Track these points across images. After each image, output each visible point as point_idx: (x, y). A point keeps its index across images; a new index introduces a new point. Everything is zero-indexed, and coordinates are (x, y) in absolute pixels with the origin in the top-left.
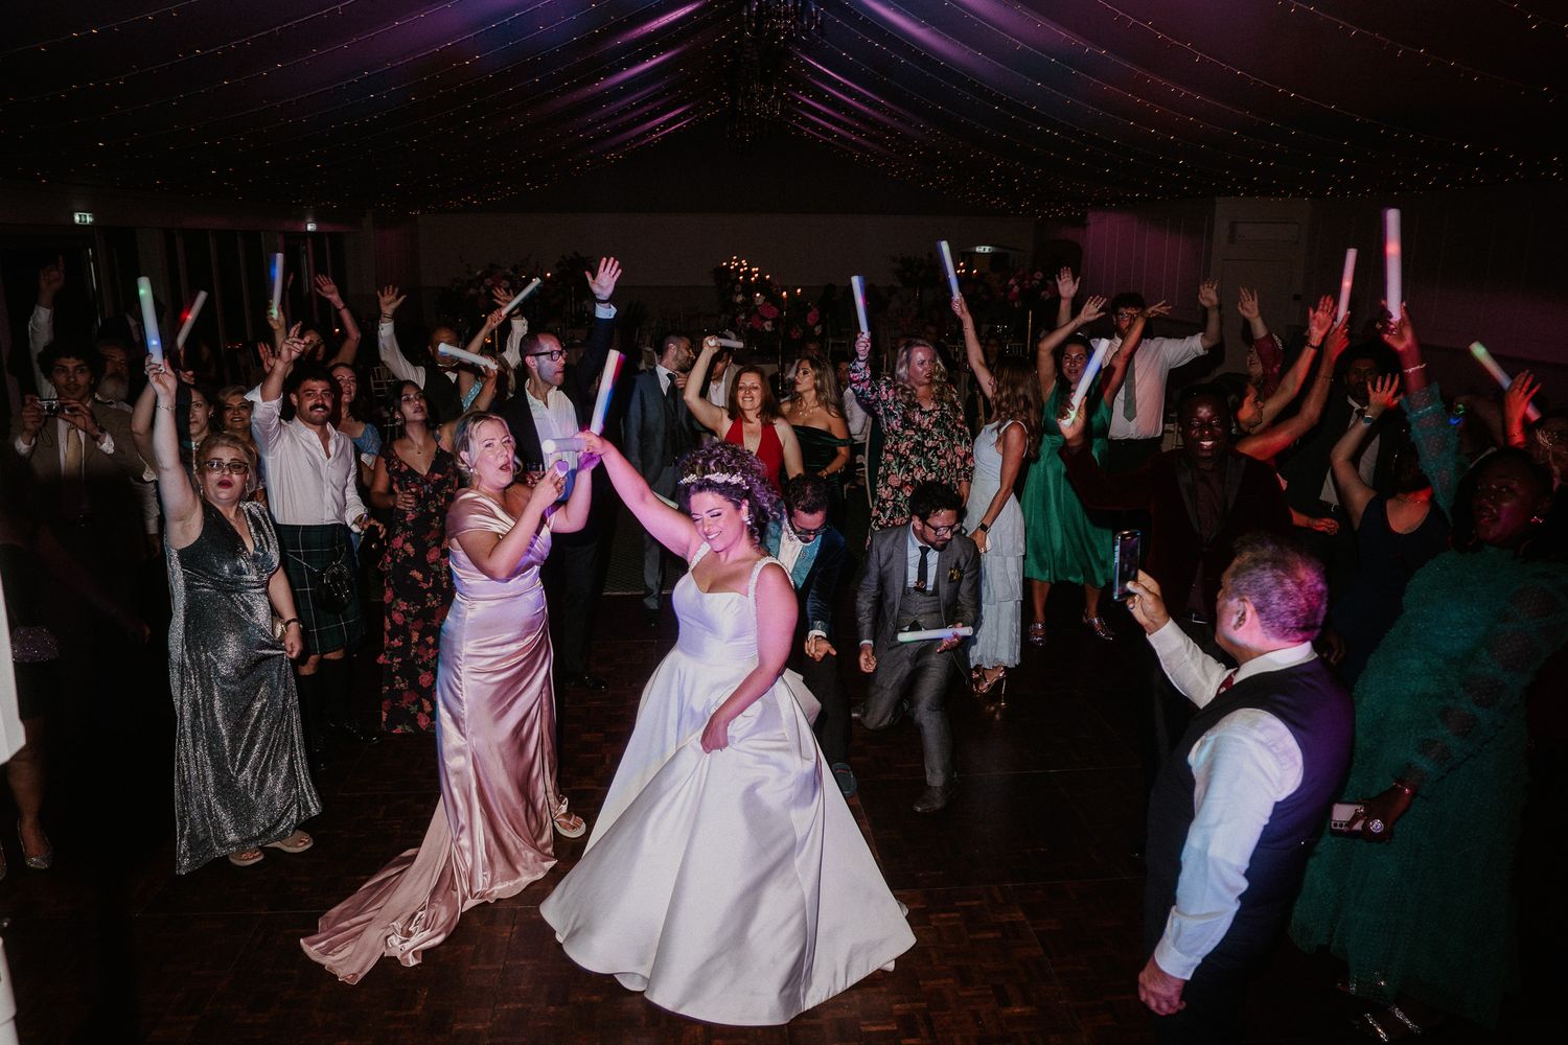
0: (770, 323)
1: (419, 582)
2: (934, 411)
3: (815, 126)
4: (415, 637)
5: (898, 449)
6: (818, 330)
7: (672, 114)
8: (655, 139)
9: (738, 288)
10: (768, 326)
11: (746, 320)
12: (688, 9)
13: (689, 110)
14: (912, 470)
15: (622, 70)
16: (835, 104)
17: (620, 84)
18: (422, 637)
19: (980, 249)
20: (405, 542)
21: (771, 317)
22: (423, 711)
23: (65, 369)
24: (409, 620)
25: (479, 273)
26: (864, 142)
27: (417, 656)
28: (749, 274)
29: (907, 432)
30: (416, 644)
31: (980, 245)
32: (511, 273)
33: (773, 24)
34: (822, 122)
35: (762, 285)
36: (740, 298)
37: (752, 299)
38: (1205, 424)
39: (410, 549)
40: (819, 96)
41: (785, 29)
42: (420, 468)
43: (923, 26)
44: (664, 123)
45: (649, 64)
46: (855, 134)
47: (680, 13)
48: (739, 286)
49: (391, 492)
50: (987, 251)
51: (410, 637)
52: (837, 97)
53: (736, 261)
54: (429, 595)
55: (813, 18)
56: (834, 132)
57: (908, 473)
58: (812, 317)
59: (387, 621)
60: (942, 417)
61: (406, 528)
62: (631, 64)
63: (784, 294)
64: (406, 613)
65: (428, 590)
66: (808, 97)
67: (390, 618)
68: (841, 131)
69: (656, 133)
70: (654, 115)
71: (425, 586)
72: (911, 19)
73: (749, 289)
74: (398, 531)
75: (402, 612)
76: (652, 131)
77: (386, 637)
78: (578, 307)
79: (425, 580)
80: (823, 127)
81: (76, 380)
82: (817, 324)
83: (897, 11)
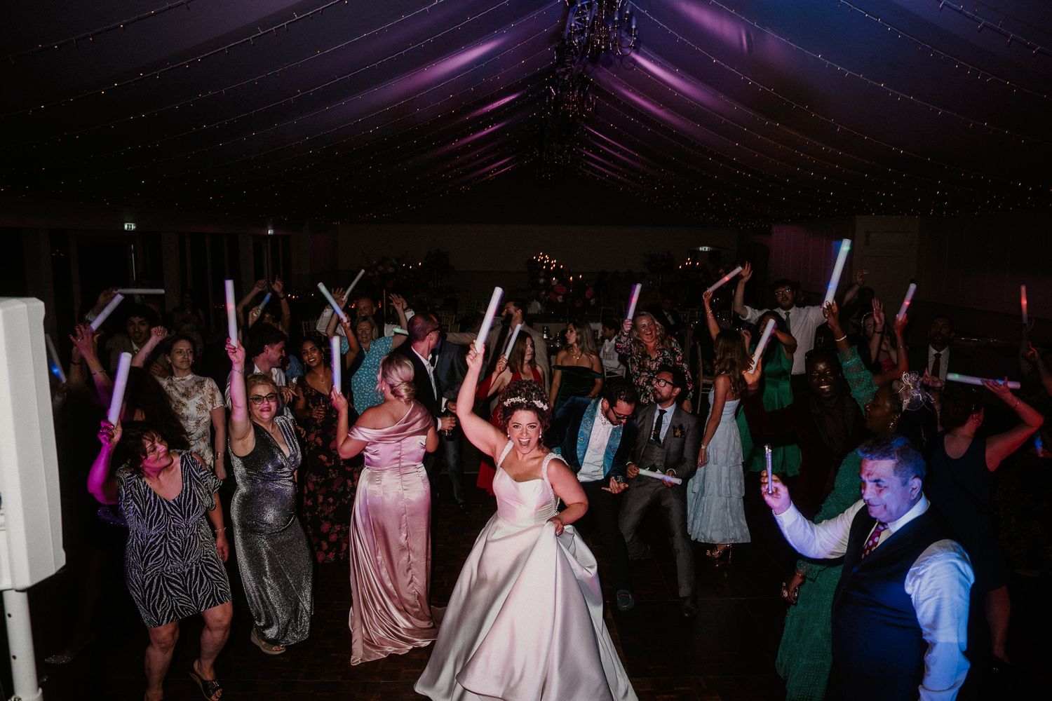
0: (561, 297)
1: (324, 462)
2: (658, 358)
3: (594, 170)
4: (321, 499)
5: (638, 383)
6: (593, 301)
7: (502, 162)
8: (491, 178)
9: (542, 274)
10: (560, 299)
11: (546, 295)
12: (512, 98)
13: (512, 160)
14: (649, 396)
15: (470, 135)
16: (607, 156)
17: (468, 144)
18: (325, 499)
19: (702, 249)
20: (316, 437)
21: (562, 293)
22: (321, 550)
23: (133, 323)
24: (317, 487)
25: (375, 262)
26: (625, 180)
27: (322, 511)
28: (549, 265)
29: (643, 374)
30: (321, 504)
31: (702, 246)
32: (395, 263)
33: (565, 107)
34: (598, 167)
35: (557, 272)
36: (542, 281)
37: (550, 281)
38: (823, 374)
39: (319, 441)
40: (596, 151)
41: (572, 111)
42: (323, 390)
43: (662, 108)
44: (497, 168)
45: (486, 131)
46: (620, 175)
47: (507, 100)
48: (542, 272)
49: (307, 407)
50: (707, 249)
51: (317, 499)
52: (608, 152)
53: (541, 256)
54: (330, 470)
55: (590, 104)
56: (606, 174)
57: (646, 398)
58: (588, 294)
59: (306, 488)
60: (664, 361)
61: (317, 427)
62: (475, 131)
63: (571, 278)
64: (316, 483)
65: (330, 467)
66: (589, 152)
67: (307, 486)
68: (610, 173)
69: (492, 174)
70: (490, 162)
71: (328, 465)
72: (653, 104)
73: (549, 274)
74: (312, 430)
75: (313, 482)
76: (489, 172)
77: (305, 498)
78: (439, 283)
79: (329, 461)
80: (599, 170)
81: (139, 329)
82: (592, 298)
83: (645, 99)
